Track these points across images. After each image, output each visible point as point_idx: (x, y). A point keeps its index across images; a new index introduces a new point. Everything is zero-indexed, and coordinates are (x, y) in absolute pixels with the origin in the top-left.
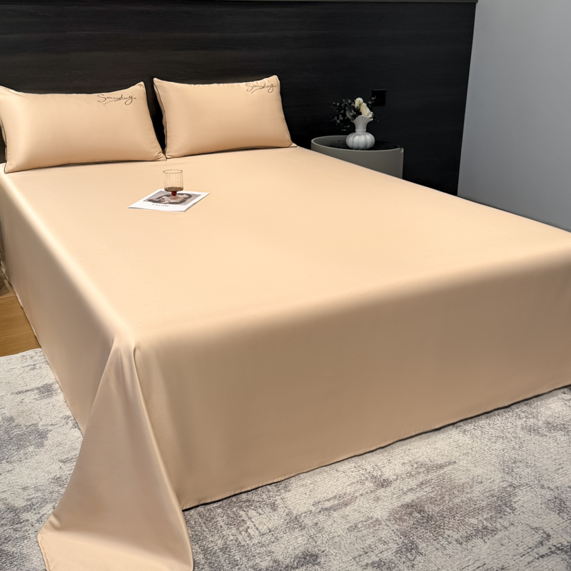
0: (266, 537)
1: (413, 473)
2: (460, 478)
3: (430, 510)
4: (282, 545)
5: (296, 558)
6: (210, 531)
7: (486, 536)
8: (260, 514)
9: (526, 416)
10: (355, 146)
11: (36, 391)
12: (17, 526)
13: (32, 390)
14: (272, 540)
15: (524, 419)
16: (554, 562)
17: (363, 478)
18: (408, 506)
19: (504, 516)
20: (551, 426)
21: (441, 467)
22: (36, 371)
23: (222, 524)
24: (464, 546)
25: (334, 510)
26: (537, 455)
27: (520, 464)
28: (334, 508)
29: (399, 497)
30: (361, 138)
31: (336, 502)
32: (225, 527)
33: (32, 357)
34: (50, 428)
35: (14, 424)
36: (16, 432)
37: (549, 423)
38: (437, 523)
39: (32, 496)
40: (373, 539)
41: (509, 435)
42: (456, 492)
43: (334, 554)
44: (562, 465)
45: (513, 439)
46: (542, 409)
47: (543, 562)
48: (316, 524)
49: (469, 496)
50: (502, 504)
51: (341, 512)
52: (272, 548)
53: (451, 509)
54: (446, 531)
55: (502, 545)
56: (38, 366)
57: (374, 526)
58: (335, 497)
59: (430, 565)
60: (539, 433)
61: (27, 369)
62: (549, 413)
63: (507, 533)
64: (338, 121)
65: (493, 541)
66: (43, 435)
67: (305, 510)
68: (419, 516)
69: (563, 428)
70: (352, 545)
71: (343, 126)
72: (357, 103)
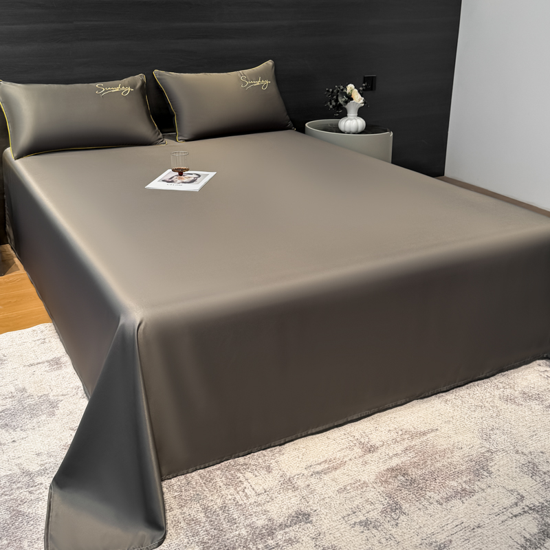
0: (261, 496)
1: (398, 439)
2: (442, 444)
3: (414, 473)
4: (277, 505)
5: (289, 516)
6: (210, 491)
7: (464, 497)
8: (256, 476)
9: (504, 387)
10: (347, 130)
11: (46, 364)
12: (32, 489)
13: (43, 363)
14: (268, 500)
15: (502, 390)
16: (526, 521)
17: (352, 444)
18: (393, 470)
19: (481, 480)
20: (527, 396)
21: (424, 434)
22: (46, 345)
23: (221, 484)
24: (444, 507)
25: (325, 474)
26: (513, 423)
27: (498, 432)
28: (325, 472)
29: (384, 462)
30: (353, 122)
31: (327, 466)
32: (224, 487)
33: (42, 332)
34: (61, 398)
35: (26, 395)
36: (29, 401)
37: (525, 394)
38: (420, 486)
39: (45, 462)
40: (361, 500)
41: (487, 405)
42: (437, 457)
43: (325, 513)
44: (536, 432)
45: (491, 408)
46: (519, 381)
47: (517, 521)
48: (308, 486)
49: (449, 460)
50: (480, 467)
51: (331, 475)
52: (267, 507)
53: (432, 473)
54: (427, 492)
55: (479, 505)
56: (47, 340)
57: (362, 488)
58: (326, 461)
59: (412, 523)
60: (515, 402)
61: (38, 343)
62: (525, 383)
63: (484, 494)
64: (331, 107)
65: (471, 502)
66: (53, 405)
67: (298, 472)
68: (404, 479)
69: (539, 398)
70: (341, 506)
71: (336, 111)
72: (349, 89)
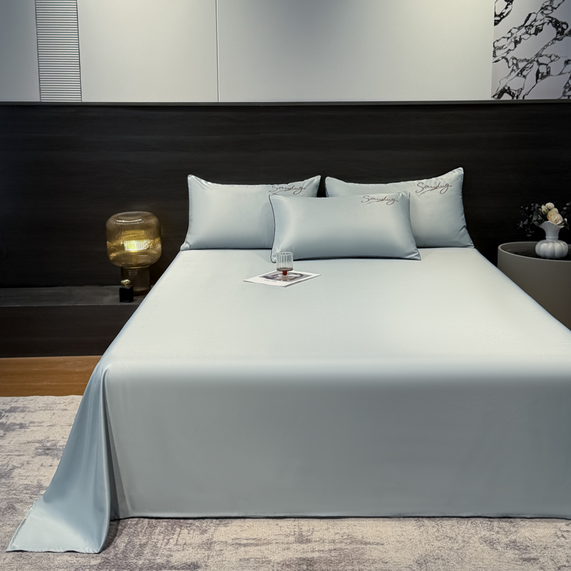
30: (550, 245)
71: (528, 231)
72: (544, 208)
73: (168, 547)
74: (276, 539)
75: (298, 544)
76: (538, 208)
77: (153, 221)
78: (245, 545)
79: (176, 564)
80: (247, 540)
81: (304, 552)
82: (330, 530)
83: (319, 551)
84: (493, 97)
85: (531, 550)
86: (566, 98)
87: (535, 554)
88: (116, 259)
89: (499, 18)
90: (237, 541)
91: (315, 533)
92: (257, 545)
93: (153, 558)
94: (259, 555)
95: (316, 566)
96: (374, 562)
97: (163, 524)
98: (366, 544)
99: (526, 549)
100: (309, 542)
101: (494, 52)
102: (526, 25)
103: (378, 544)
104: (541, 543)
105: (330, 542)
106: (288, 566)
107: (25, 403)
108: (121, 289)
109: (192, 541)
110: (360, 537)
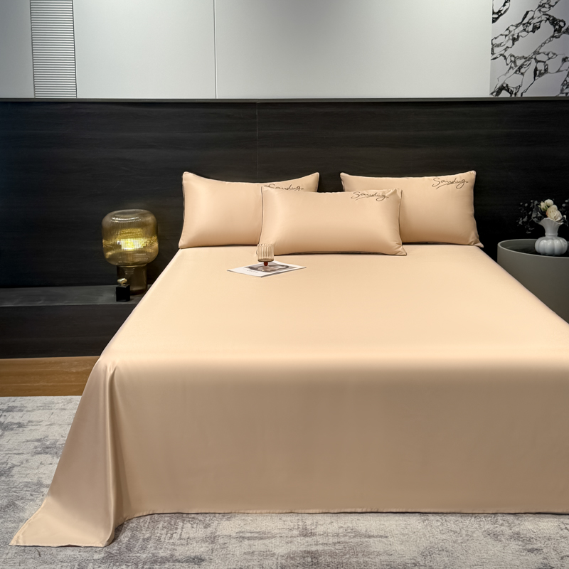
71: (528, 229)
72: (543, 205)
73: (171, 541)
74: (280, 533)
75: (302, 538)
76: (537, 205)
77: (150, 219)
78: (249, 538)
79: (180, 557)
80: (251, 533)
81: (308, 546)
82: (335, 524)
83: (322, 544)
84: (492, 94)
85: (535, 542)
86: (564, 95)
87: (539, 545)
88: (112, 257)
89: (497, 15)
90: (241, 535)
91: (319, 526)
92: (261, 539)
93: (156, 551)
94: (262, 548)
95: (320, 558)
96: (379, 554)
97: (167, 519)
98: (370, 537)
99: (530, 541)
100: (314, 536)
101: (492, 50)
102: (524, 22)
103: (381, 536)
104: (545, 535)
105: (333, 536)
106: (292, 558)
107: (23, 402)
108: (117, 288)
109: (196, 535)
110: (363, 531)
